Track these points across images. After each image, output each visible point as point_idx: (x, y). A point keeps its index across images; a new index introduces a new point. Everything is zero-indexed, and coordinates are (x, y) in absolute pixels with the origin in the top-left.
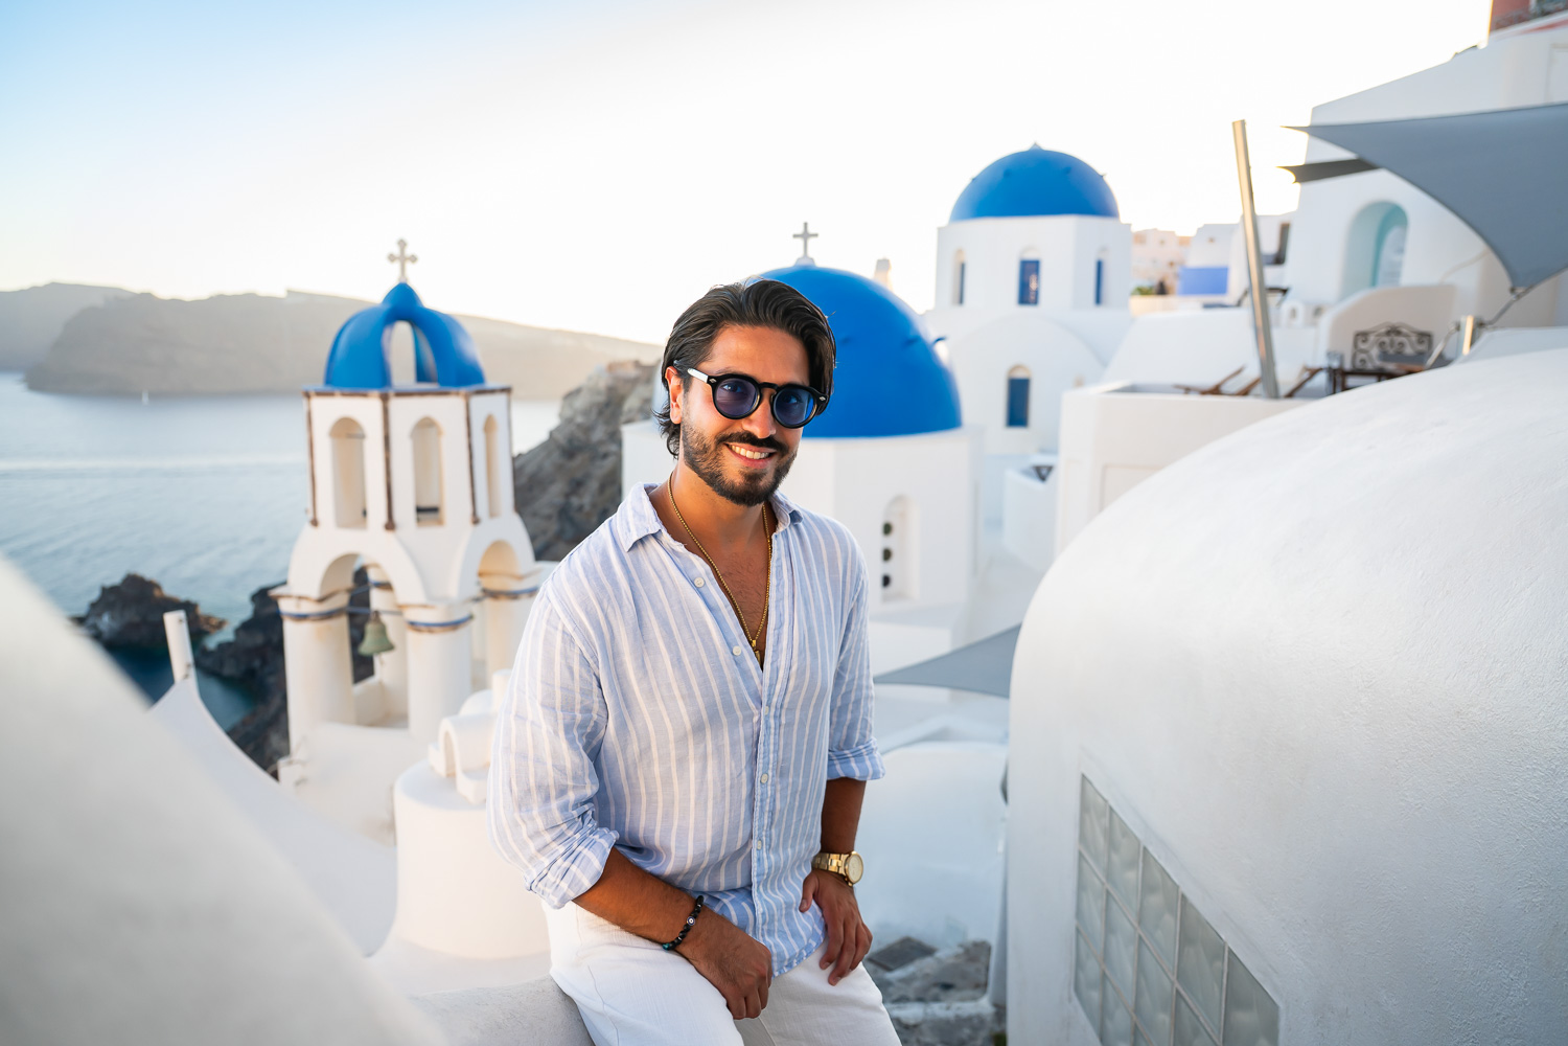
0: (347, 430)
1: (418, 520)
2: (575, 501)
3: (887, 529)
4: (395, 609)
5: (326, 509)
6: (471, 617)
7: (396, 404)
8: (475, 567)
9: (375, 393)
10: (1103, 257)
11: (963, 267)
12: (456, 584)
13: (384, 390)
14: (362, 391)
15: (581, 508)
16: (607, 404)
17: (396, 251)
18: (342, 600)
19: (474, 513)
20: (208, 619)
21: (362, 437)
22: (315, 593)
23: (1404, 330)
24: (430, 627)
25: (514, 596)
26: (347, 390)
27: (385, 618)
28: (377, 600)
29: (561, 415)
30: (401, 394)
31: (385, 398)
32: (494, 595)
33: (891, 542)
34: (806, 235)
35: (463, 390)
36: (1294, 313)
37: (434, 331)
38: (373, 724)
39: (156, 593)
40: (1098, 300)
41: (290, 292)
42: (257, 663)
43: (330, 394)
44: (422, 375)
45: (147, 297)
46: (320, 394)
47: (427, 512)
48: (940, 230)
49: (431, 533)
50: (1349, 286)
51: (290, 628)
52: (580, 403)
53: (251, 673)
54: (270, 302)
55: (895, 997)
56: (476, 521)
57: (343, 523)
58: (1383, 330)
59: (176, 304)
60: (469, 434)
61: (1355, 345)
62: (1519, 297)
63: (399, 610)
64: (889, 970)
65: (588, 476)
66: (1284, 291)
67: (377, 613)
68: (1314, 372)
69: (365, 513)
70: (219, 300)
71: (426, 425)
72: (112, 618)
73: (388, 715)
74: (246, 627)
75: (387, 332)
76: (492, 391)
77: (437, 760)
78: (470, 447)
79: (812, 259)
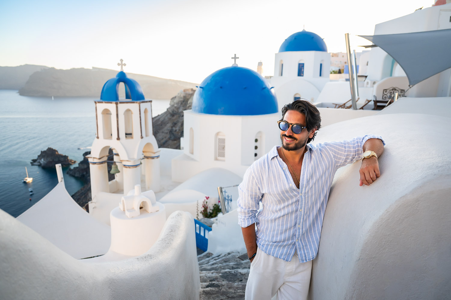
0: (106, 112)
1: (126, 137)
2: (174, 129)
3: (256, 141)
4: (120, 161)
5: (101, 134)
6: (141, 163)
7: (120, 105)
8: (142, 150)
9: (114, 102)
10: (322, 63)
11: (282, 65)
12: (136, 155)
13: (116, 102)
14: (110, 102)
15: (176, 131)
16: (184, 101)
17: (120, 62)
18: (105, 159)
19: (142, 136)
20: (71, 160)
21: (111, 114)
22: (98, 157)
23: (397, 89)
24: (129, 166)
25: (153, 158)
26: (106, 102)
27: (117, 164)
28: (116, 158)
29: (170, 104)
30: (121, 103)
31: (117, 104)
32: (147, 158)
33: (257, 144)
34: (235, 58)
35: (138, 102)
36: (368, 83)
37: (130, 84)
38: (114, 193)
39: (57, 153)
40: (320, 75)
41: (93, 68)
42: (85, 173)
43: (102, 102)
44: (127, 97)
45: (53, 69)
46: (99, 102)
47: (128, 135)
48: (276, 54)
49: (129, 141)
50: (384, 75)
51: (91, 166)
52: (176, 101)
53: (83, 176)
54: (88, 70)
55: (243, 267)
56: (142, 138)
57: (105, 138)
58: (391, 89)
59: (61, 71)
60: (140, 114)
61: (383, 93)
62: (410, 88)
63: (121, 162)
64: (243, 260)
65: (178, 122)
66: (366, 77)
67: (115, 162)
68: (369, 101)
69: (111, 135)
70: (73, 70)
71: (128, 111)
72: (44, 160)
73: (118, 190)
74: (81, 163)
75: (117, 85)
76: (147, 102)
77: (121, 207)
78: (140, 117)
79: (237, 64)
